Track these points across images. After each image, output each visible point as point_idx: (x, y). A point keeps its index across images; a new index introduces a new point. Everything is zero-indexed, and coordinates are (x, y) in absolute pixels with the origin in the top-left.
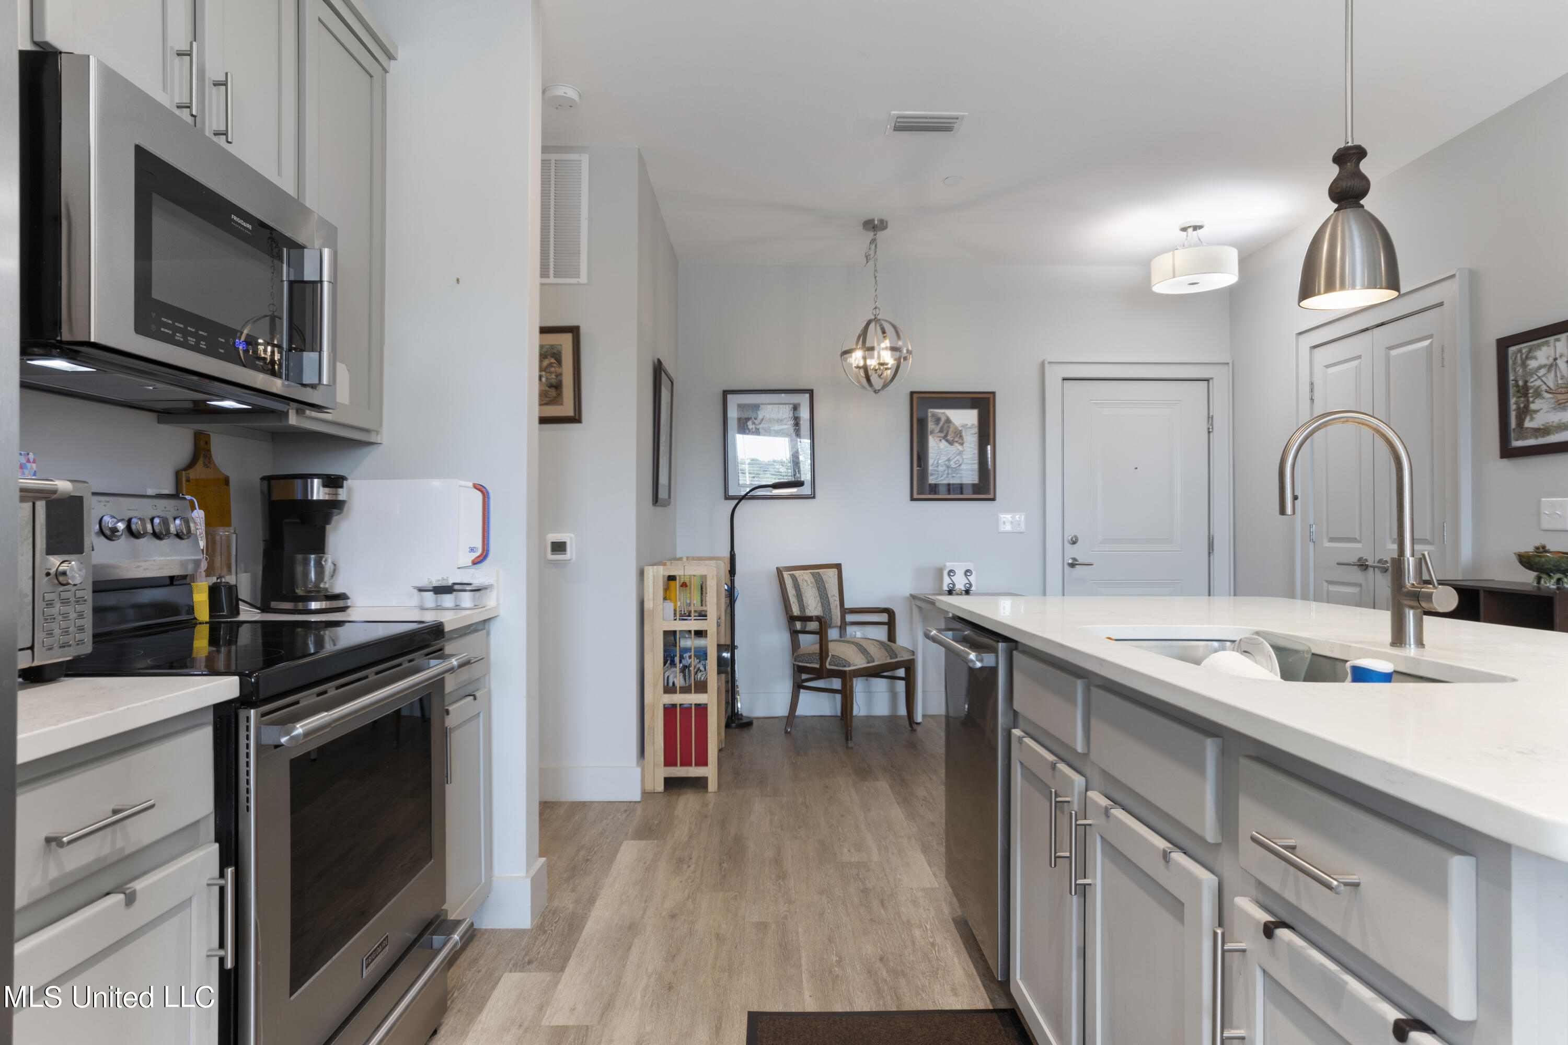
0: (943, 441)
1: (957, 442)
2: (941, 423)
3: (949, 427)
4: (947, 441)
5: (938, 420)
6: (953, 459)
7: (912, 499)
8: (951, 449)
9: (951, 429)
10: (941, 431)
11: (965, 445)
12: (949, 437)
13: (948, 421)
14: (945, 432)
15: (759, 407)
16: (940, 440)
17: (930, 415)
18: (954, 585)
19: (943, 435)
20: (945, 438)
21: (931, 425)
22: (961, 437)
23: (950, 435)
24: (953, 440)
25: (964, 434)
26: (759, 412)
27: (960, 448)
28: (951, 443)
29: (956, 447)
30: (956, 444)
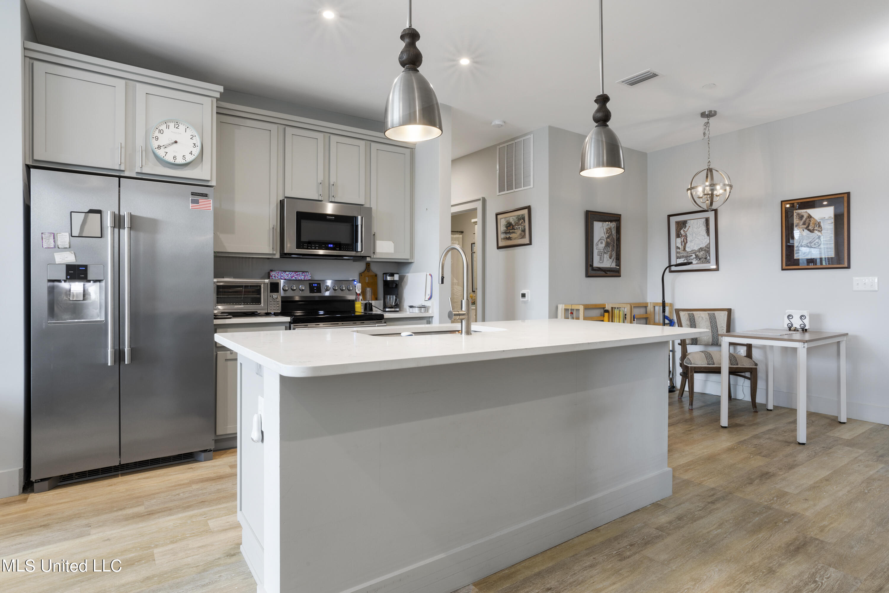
0: (806, 231)
1: (816, 230)
2: (804, 219)
3: (810, 221)
4: (809, 230)
5: (801, 217)
6: (813, 242)
7: (783, 269)
8: (812, 235)
9: (811, 222)
10: (804, 224)
11: (822, 232)
12: (810, 228)
13: (810, 217)
14: (807, 224)
15: (687, 221)
16: (803, 230)
17: (795, 214)
18: (792, 325)
19: (805, 226)
20: (807, 228)
21: (796, 221)
22: (820, 226)
23: (811, 226)
24: (813, 229)
25: (822, 224)
26: (687, 225)
27: (819, 234)
28: (812, 231)
29: (816, 233)
30: (816, 232)
